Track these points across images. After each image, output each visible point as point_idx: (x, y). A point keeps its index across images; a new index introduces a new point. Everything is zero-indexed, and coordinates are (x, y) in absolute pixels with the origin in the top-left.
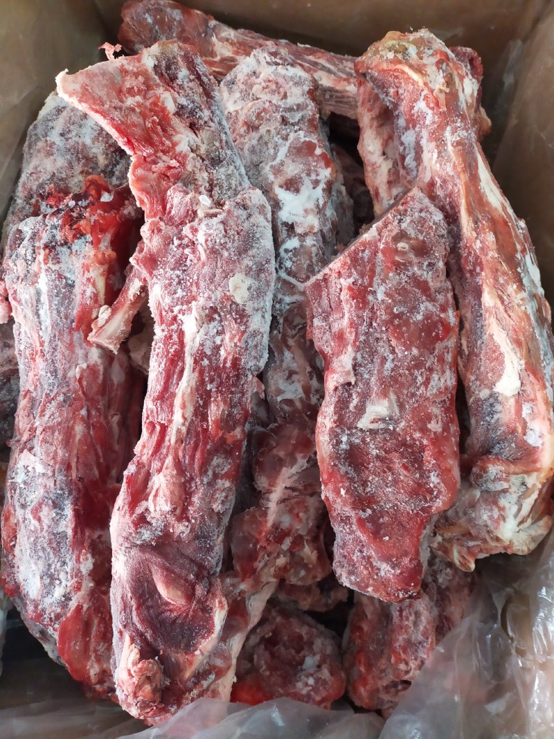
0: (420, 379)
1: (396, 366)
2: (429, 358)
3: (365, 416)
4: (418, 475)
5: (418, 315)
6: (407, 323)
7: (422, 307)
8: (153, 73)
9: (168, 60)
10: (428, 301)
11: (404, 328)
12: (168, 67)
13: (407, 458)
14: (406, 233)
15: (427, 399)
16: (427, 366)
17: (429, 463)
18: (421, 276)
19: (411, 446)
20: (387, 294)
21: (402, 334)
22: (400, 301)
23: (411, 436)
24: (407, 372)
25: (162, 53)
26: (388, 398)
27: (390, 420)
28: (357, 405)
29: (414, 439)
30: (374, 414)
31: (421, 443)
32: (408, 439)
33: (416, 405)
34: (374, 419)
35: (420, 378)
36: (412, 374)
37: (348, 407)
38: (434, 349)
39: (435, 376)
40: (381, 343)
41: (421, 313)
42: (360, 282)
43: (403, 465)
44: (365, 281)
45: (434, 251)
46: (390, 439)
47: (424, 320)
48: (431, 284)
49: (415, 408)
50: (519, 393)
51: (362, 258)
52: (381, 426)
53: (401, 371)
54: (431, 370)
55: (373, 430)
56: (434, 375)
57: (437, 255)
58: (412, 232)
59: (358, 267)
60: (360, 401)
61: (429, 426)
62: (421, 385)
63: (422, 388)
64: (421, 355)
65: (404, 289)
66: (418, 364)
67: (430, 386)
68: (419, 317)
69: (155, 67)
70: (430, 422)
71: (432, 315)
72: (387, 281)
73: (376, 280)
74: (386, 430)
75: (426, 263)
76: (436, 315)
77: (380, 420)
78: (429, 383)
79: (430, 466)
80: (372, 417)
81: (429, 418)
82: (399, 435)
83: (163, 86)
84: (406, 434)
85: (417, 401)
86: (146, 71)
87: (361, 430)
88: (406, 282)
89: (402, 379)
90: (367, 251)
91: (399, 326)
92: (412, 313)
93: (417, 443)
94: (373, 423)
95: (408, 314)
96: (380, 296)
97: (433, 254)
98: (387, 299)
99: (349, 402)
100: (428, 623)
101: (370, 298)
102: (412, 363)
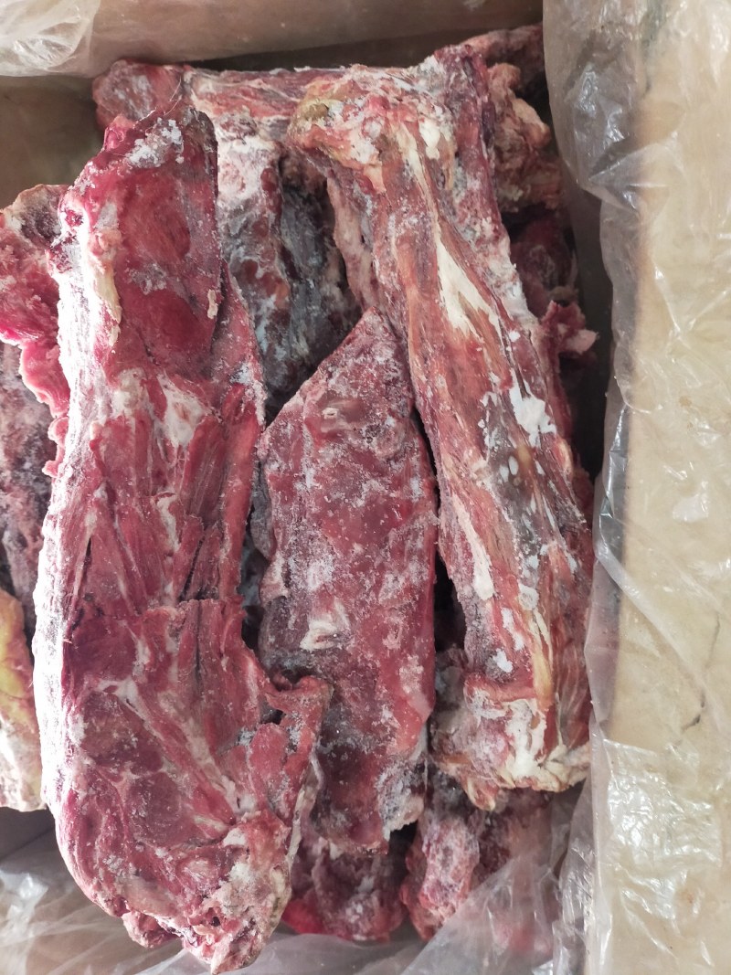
0: (368, 584)
1: (337, 569)
2: (378, 554)
3: (309, 633)
4: (368, 708)
5: (359, 500)
6: (345, 514)
7: (365, 487)
8: (23, 237)
9: (38, 213)
10: (373, 477)
11: (341, 521)
12: (40, 224)
13: (357, 686)
14: (335, 392)
15: (380, 607)
16: (376, 565)
17: (381, 692)
18: (359, 448)
19: (362, 670)
20: (317, 478)
21: (339, 528)
22: (335, 484)
23: (362, 657)
24: (351, 576)
25: (28, 208)
26: (332, 610)
27: (338, 635)
28: (296, 622)
29: (365, 661)
30: (318, 631)
31: (374, 666)
32: (359, 660)
33: (367, 616)
34: (319, 637)
35: (367, 581)
36: (357, 578)
37: (287, 626)
38: (387, 540)
39: (389, 577)
40: (317, 543)
41: (363, 497)
42: (284, 467)
43: (352, 694)
44: (290, 465)
45: (374, 411)
46: (339, 661)
47: (366, 505)
48: (378, 452)
49: (367, 620)
50: (494, 596)
51: (285, 435)
52: (330, 644)
53: (344, 575)
54: (382, 568)
55: (320, 650)
56: (386, 576)
57: (378, 414)
58: (342, 390)
59: (282, 448)
60: (299, 617)
61: (385, 642)
62: (370, 590)
63: (372, 594)
64: (366, 552)
65: (341, 467)
66: (364, 566)
67: (382, 589)
68: (361, 503)
69: (24, 228)
70: (385, 637)
71: (378, 497)
72: (319, 461)
73: (305, 460)
74: (334, 650)
75: (364, 429)
76: (383, 497)
77: (326, 637)
78: (380, 587)
79: (382, 696)
80: (317, 635)
81: (384, 632)
82: (350, 655)
83: (39, 249)
84: (357, 654)
85: (369, 611)
86: (14, 236)
87: (305, 651)
88: (342, 457)
89: (347, 586)
90: (289, 425)
91: (334, 519)
92: (352, 497)
93: (370, 665)
94: (318, 641)
95: (347, 501)
96: (310, 482)
97: (374, 414)
98: (318, 485)
99: (287, 619)
100: (461, 863)
101: (298, 486)
102: (356, 563)
